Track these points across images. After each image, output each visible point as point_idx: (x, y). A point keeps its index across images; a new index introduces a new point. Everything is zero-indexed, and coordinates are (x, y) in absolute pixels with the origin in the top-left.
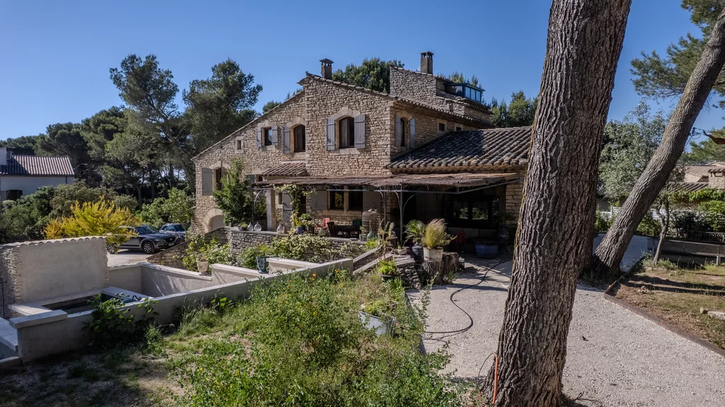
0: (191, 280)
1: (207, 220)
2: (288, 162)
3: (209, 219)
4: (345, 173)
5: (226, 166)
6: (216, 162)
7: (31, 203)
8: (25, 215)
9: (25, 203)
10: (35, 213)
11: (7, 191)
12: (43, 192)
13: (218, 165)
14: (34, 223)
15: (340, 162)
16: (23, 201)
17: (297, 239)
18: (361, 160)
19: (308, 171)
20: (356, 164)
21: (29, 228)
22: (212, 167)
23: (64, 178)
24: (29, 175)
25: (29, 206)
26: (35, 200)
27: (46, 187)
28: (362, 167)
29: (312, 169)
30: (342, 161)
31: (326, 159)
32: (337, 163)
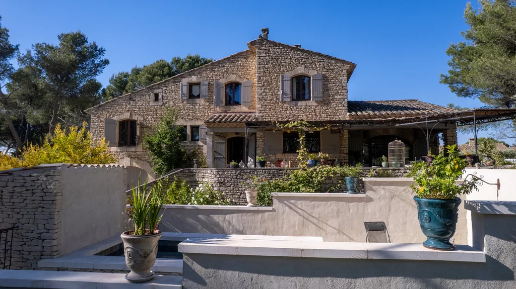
2: (224, 114)
5: (136, 118)
6: (122, 113)
13: (126, 116)
18: (319, 110)
19: (260, 120)
22: (115, 119)
28: (319, 116)
29: (264, 117)
30: (299, 111)
31: (281, 109)
32: (293, 112)
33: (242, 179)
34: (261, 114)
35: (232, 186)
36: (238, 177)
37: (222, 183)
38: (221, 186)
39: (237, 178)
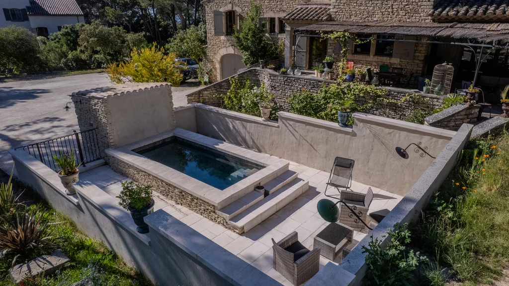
0: (253, 124)
1: (218, 58)
2: (307, 6)
3: (220, 57)
4: (375, 19)
5: (238, 10)
6: (226, 5)
7: (60, 39)
8: (57, 50)
9: (55, 39)
10: (65, 48)
11: (36, 29)
12: (66, 30)
13: (229, 7)
14: (66, 56)
15: (371, 8)
16: (53, 38)
17: (349, 86)
18: (397, 6)
19: (333, 16)
20: (390, 10)
21: (63, 60)
22: (222, 10)
23: (76, 17)
24: (50, 15)
25: (58, 42)
26: (62, 37)
27: (68, 26)
28: (396, 14)
29: (337, 14)
30: (374, 7)
31: (355, 4)
32: (367, 8)
33: (289, 85)
34: (335, 10)
35: (281, 90)
36: (286, 84)
37: (273, 87)
38: (272, 90)
39: (284, 84)
